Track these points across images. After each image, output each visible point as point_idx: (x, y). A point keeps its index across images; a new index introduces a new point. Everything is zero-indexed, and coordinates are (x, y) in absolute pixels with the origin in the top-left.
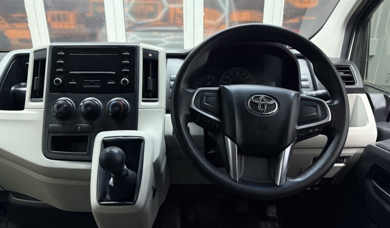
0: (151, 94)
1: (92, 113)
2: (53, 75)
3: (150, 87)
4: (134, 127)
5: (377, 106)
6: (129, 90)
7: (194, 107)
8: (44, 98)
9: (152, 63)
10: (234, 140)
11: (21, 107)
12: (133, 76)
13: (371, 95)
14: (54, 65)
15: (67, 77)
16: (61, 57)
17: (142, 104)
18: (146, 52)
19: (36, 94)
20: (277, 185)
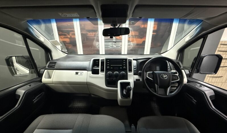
0: (130, 70)
1: (117, 76)
2: (106, 66)
3: (130, 69)
4: (127, 79)
5: (187, 73)
6: (125, 70)
7: (148, 77)
8: (105, 72)
9: (130, 63)
10: (157, 85)
11: (98, 74)
12: (126, 66)
13: (185, 70)
14: (107, 64)
15: (110, 67)
16: (108, 61)
17: (128, 73)
18: (129, 60)
19: (102, 70)
20: (167, 95)
